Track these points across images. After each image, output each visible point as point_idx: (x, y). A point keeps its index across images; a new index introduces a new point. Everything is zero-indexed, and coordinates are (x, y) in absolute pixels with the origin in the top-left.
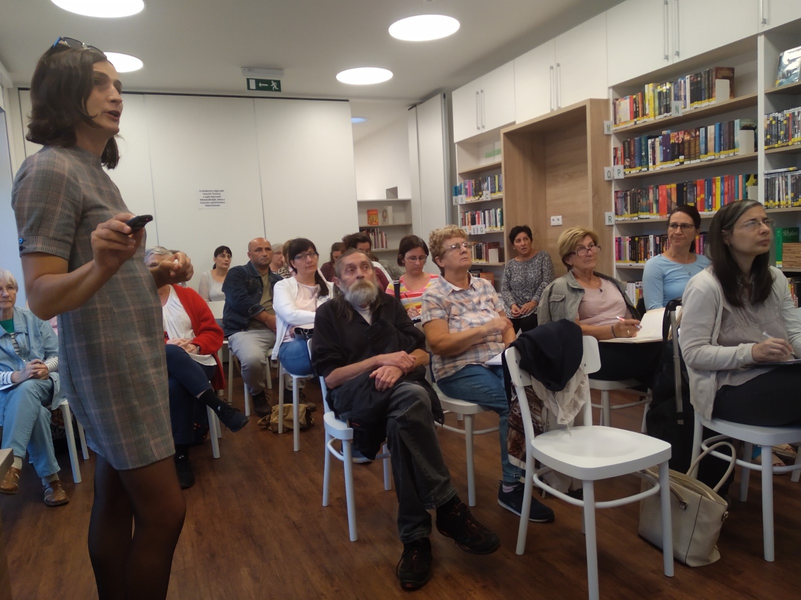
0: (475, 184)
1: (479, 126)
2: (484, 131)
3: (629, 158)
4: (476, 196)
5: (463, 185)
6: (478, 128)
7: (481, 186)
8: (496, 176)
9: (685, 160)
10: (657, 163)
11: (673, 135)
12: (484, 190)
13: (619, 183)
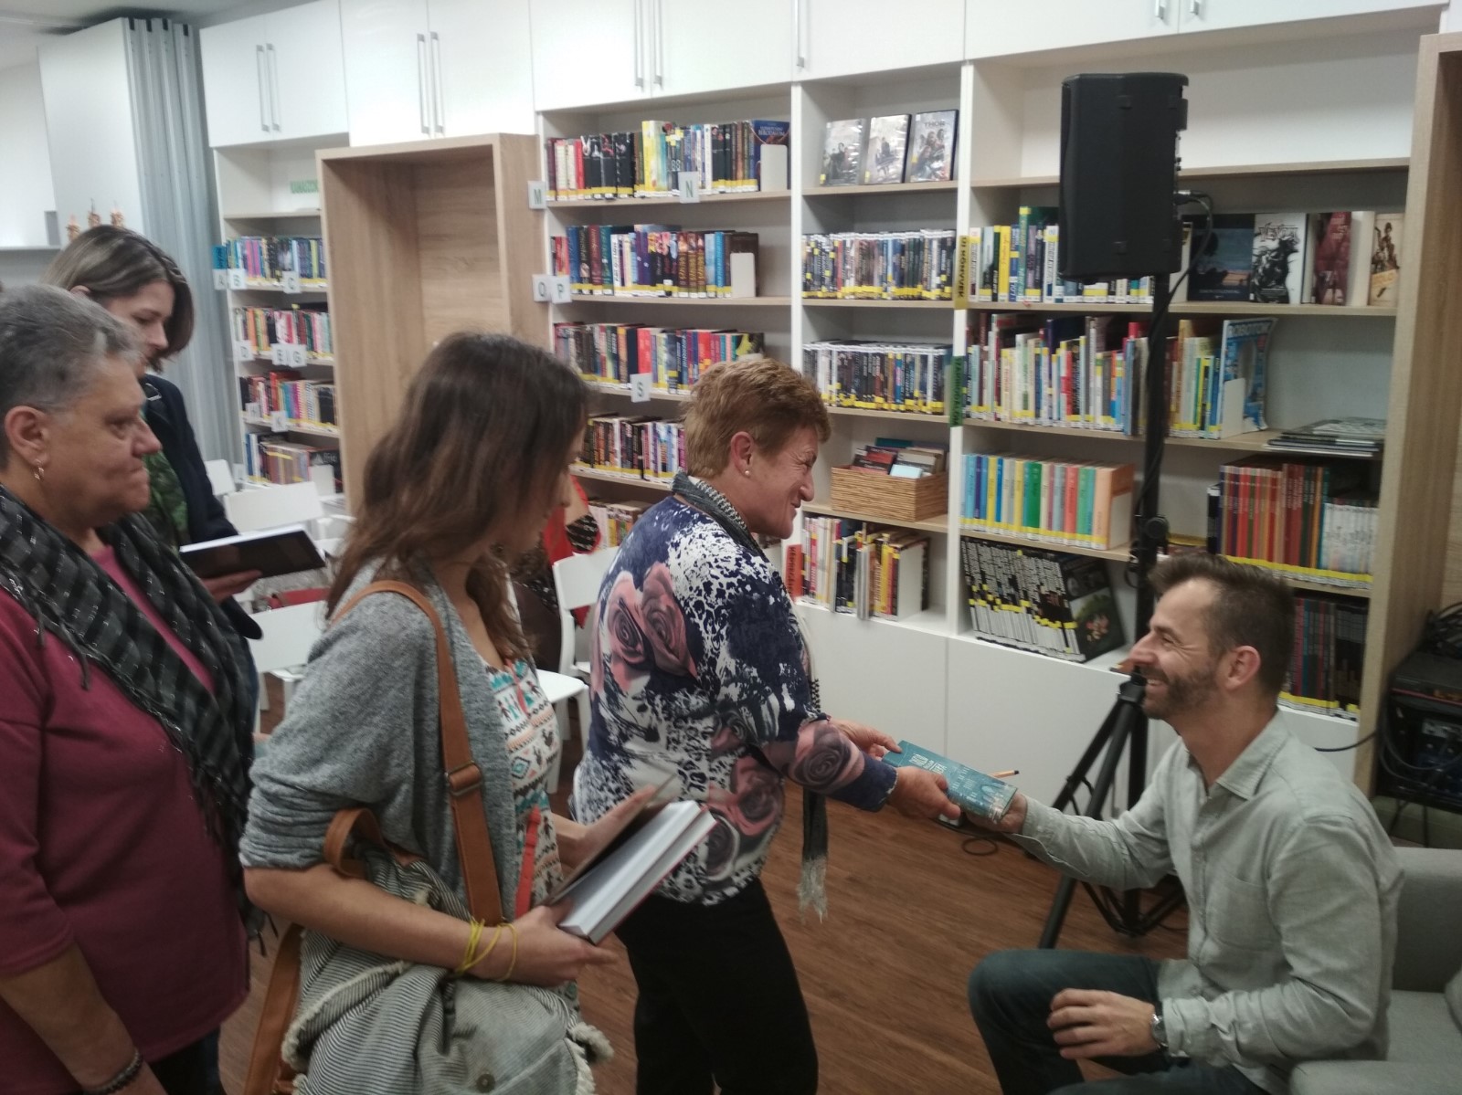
0: (267, 249)
1: (267, 125)
2: (278, 137)
4: (269, 276)
5: (233, 245)
6: (266, 130)
7: (278, 257)
8: (313, 243)
9: (676, 288)
10: (629, 283)
11: (653, 235)
12: (284, 270)
13: (563, 308)
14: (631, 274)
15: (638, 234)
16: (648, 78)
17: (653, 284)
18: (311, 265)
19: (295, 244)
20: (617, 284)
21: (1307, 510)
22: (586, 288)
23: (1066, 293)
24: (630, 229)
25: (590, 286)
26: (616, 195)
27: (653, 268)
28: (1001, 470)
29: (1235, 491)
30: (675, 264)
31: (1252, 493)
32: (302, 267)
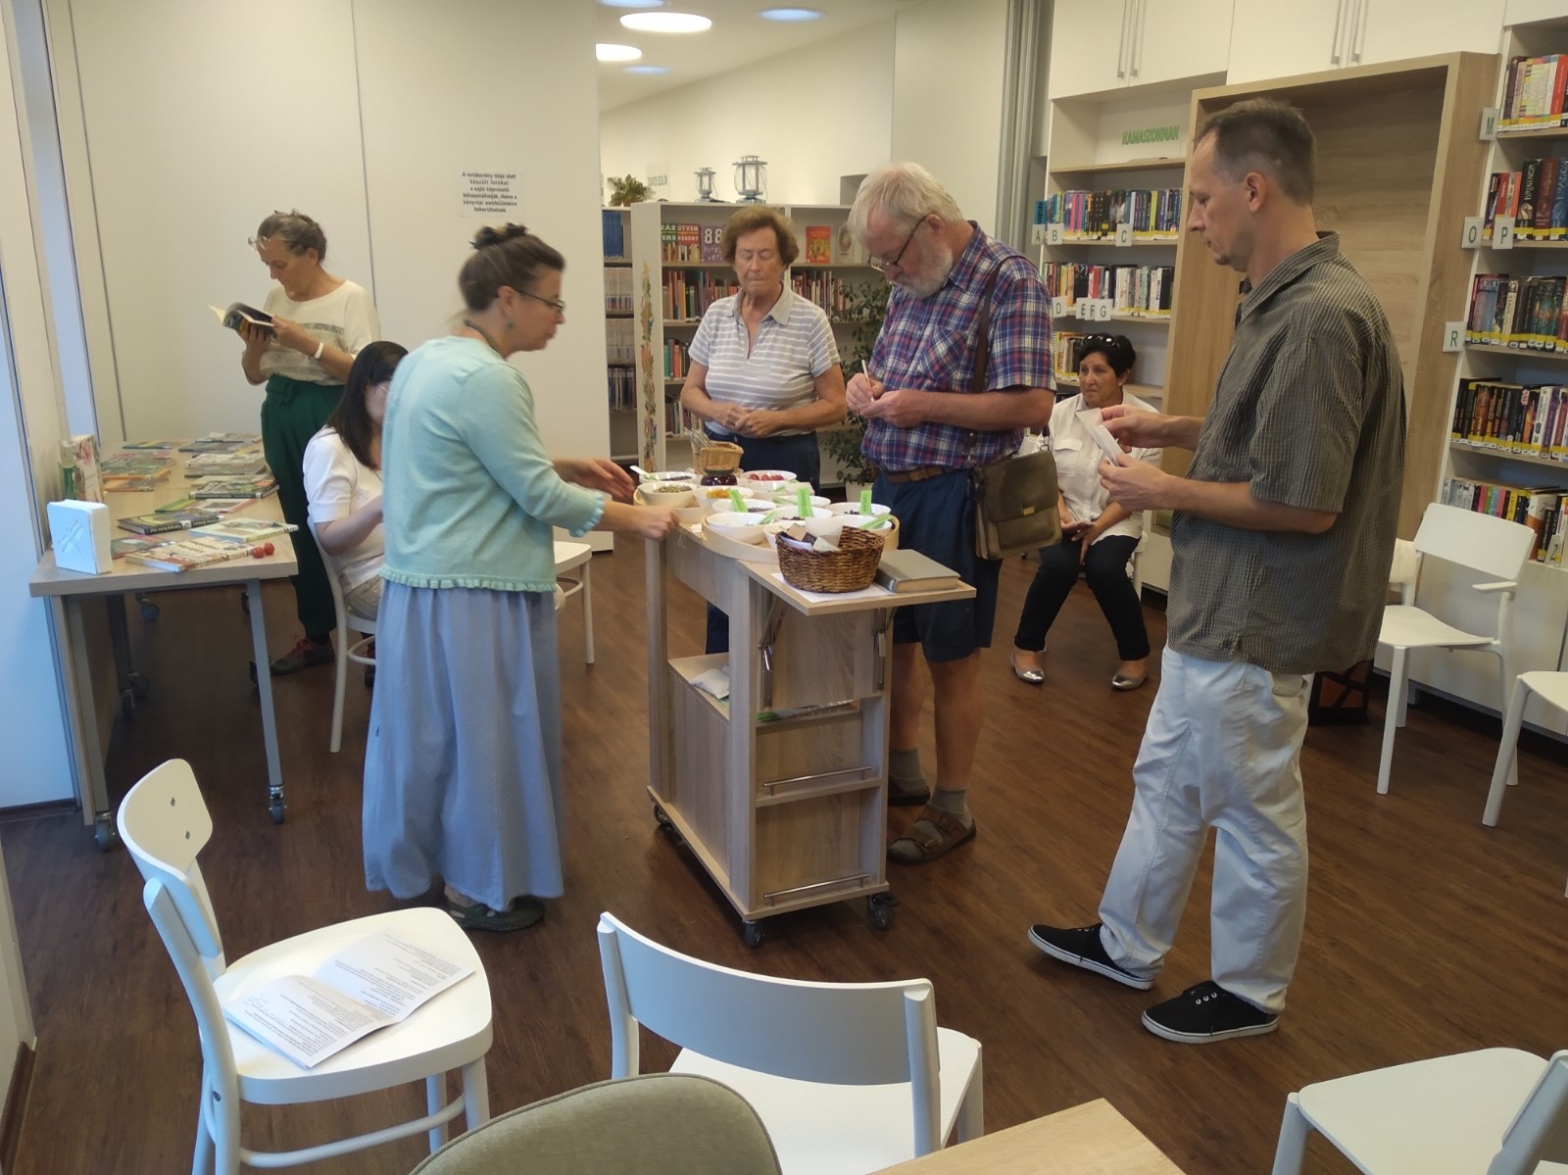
0: (1092, 203)
1: (1123, 70)
2: (1134, 83)
3: (1534, 202)
4: (1092, 230)
5: (1059, 199)
6: (1121, 75)
7: (1108, 210)
8: (1155, 195)
12: (1115, 223)
13: (1497, 256)
18: (1148, 218)
19: (1134, 194)
32: (1138, 219)
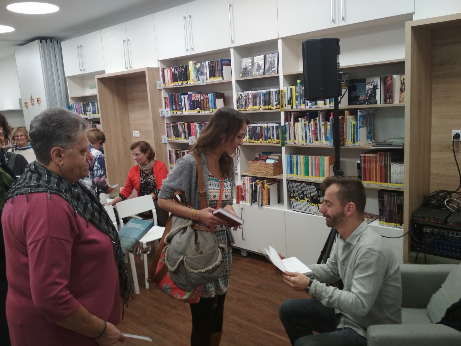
0: (83, 106)
2: (85, 72)
3: (175, 104)
4: (84, 114)
5: (73, 105)
6: (81, 70)
7: (86, 109)
8: (96, 103)
9: (201, 110)
10: (187, 110)
11: (193, 95)
12: (88, 112)
13: (168, 118)
14: (188, 107)
15: (189, 95)
16: (189, 49)
17: (194, 109)
18: (96, 110)
19: (91, 104)
20: (184, 110)
21: (386, 165)
22: (175, 112)
23: (312, 105)
24: (187, 94)
25: (176, 111)
26: (182, 84)
27: (194, 105)
28: (297, 159)
29: (365, 161)
30: (200, 103)
31: (370, 161)
32: (93, 111)
